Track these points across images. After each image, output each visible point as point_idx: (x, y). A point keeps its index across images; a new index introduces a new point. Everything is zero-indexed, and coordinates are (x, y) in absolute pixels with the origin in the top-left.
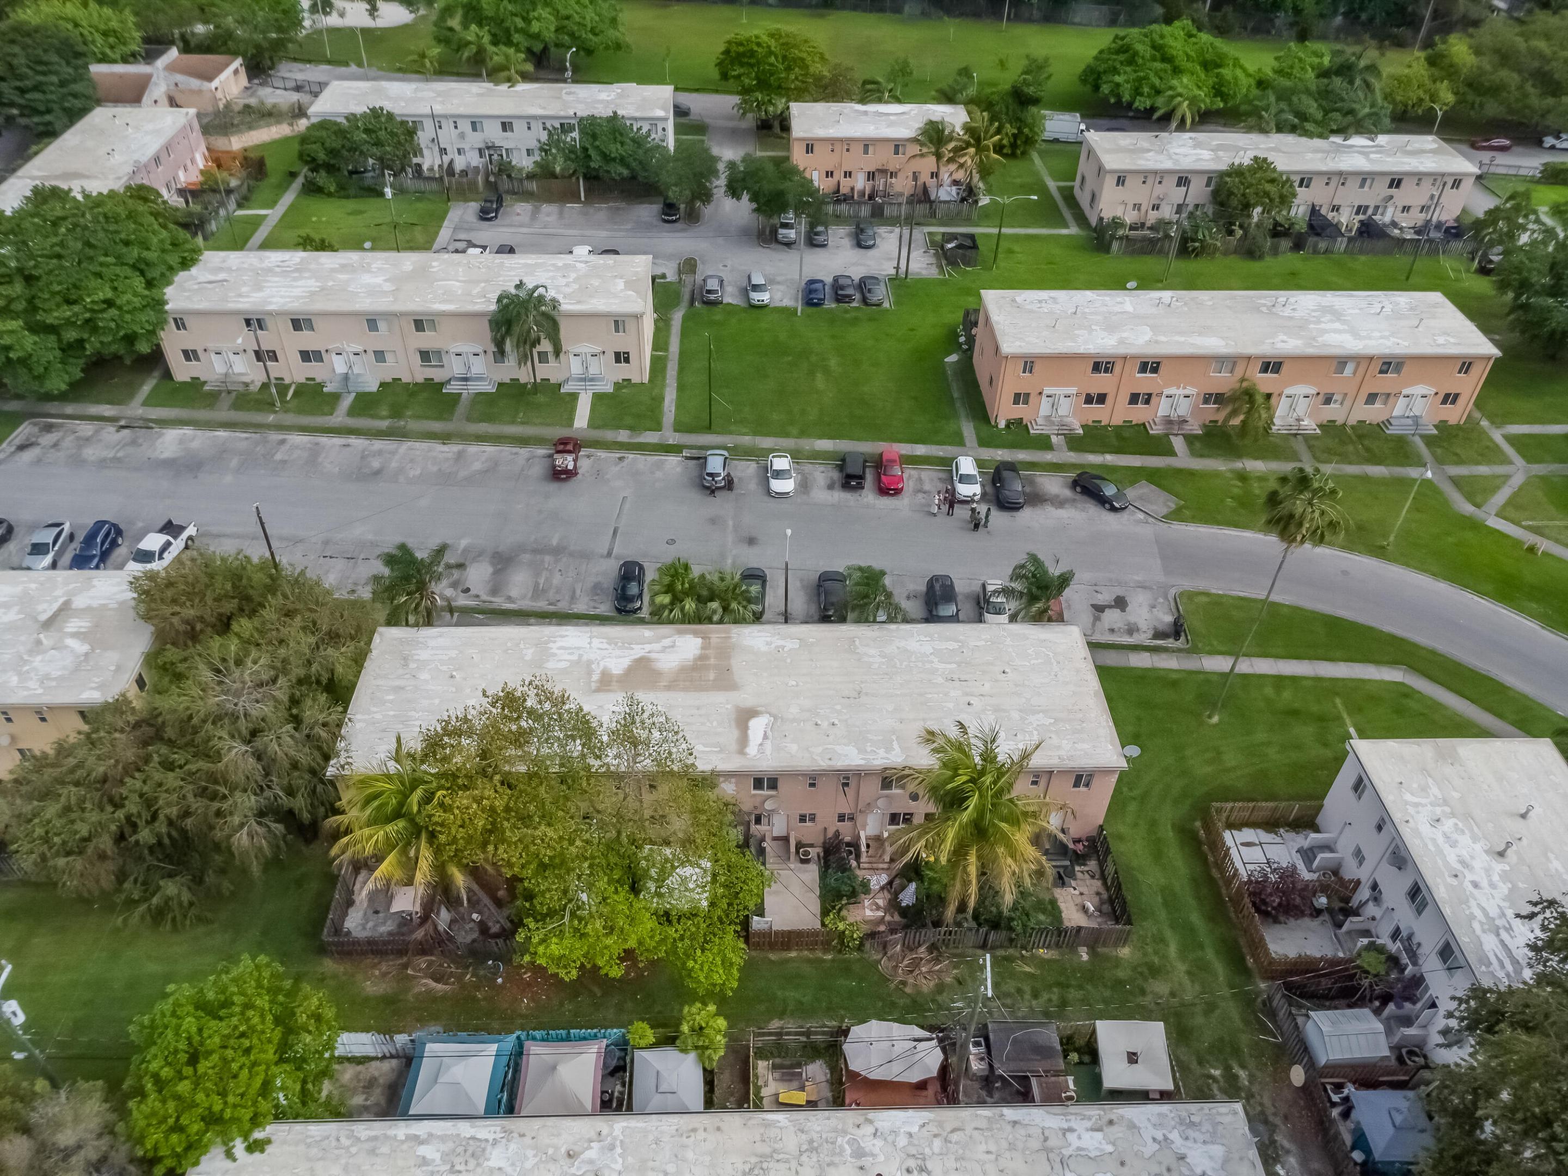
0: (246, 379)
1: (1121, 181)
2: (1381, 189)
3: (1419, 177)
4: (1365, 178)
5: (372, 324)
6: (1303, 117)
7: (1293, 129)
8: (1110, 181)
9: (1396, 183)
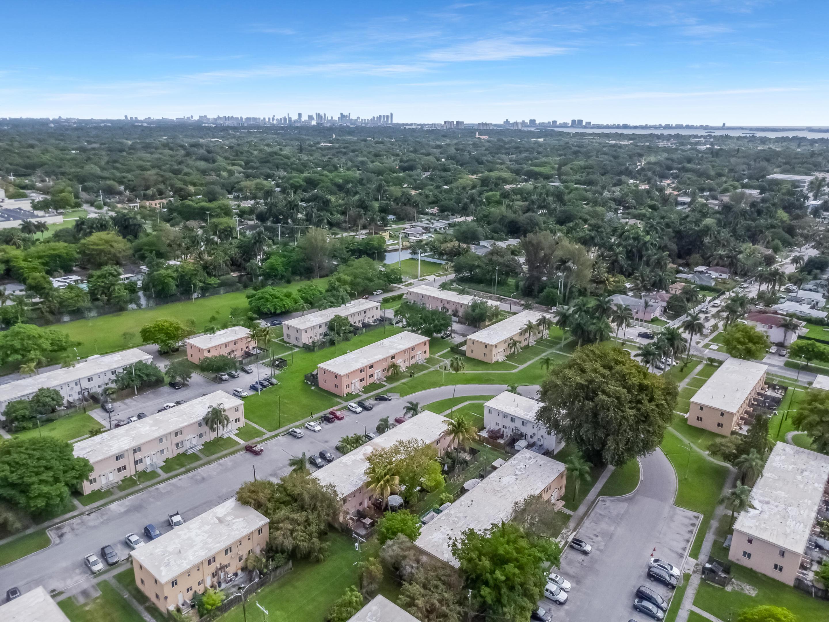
0: (116, 481)
1: (306, 332)
2: (363, 314)
3: (369, 309)
4: (359, 313)
5: (161, 440)
6: (332, 303)
7: (331, 307)
8: (303, 332)
9: (365, 312)
